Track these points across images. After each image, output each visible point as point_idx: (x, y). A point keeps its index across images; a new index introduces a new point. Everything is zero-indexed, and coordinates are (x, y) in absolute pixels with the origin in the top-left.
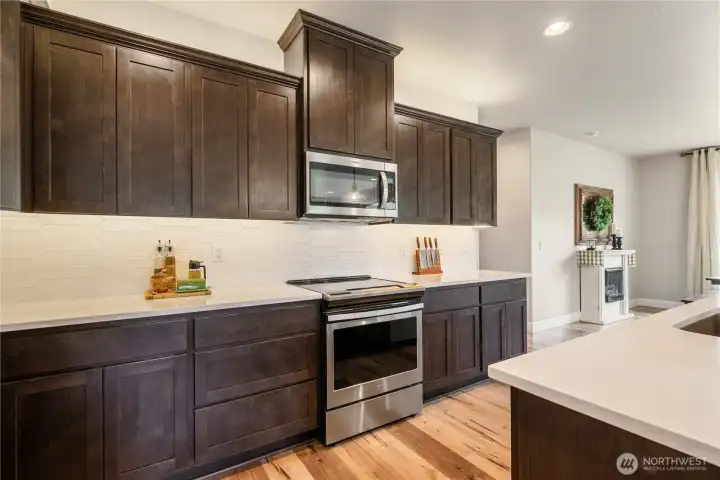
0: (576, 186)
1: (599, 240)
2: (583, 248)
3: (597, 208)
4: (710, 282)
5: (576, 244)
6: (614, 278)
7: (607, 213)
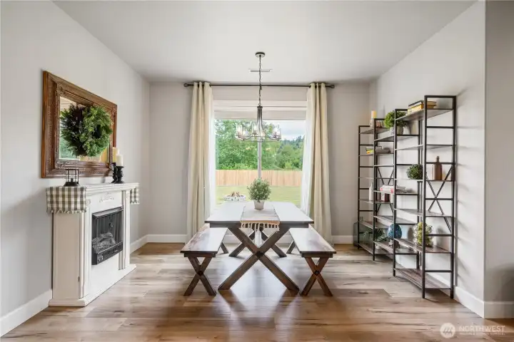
0: (45, 75)
1: (91, 170)
2: (59, 182)
3: (86, 120)
4: (208, 225)
5: (43, 175)
6: (107, 225)
7: (104, 132)
